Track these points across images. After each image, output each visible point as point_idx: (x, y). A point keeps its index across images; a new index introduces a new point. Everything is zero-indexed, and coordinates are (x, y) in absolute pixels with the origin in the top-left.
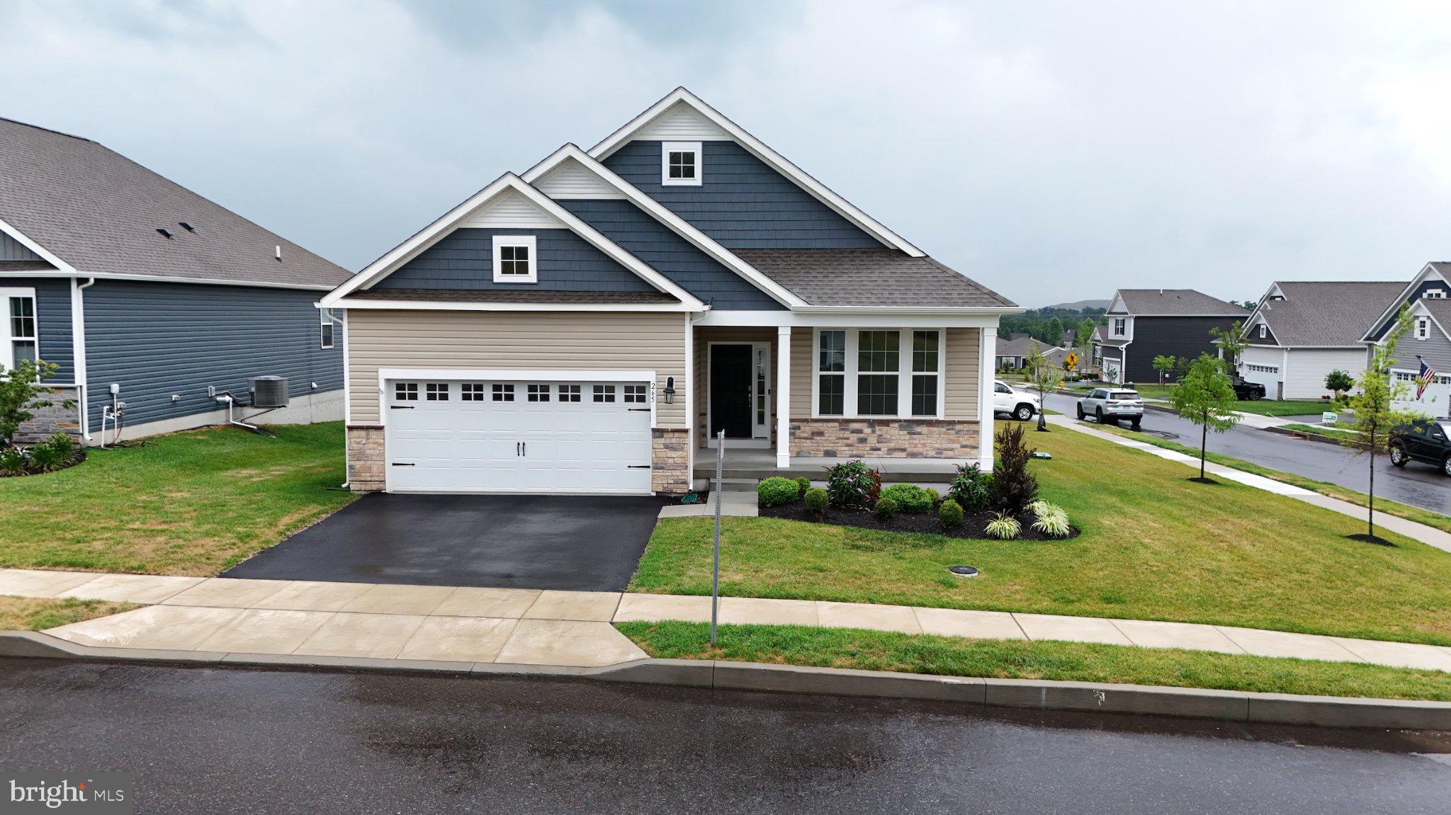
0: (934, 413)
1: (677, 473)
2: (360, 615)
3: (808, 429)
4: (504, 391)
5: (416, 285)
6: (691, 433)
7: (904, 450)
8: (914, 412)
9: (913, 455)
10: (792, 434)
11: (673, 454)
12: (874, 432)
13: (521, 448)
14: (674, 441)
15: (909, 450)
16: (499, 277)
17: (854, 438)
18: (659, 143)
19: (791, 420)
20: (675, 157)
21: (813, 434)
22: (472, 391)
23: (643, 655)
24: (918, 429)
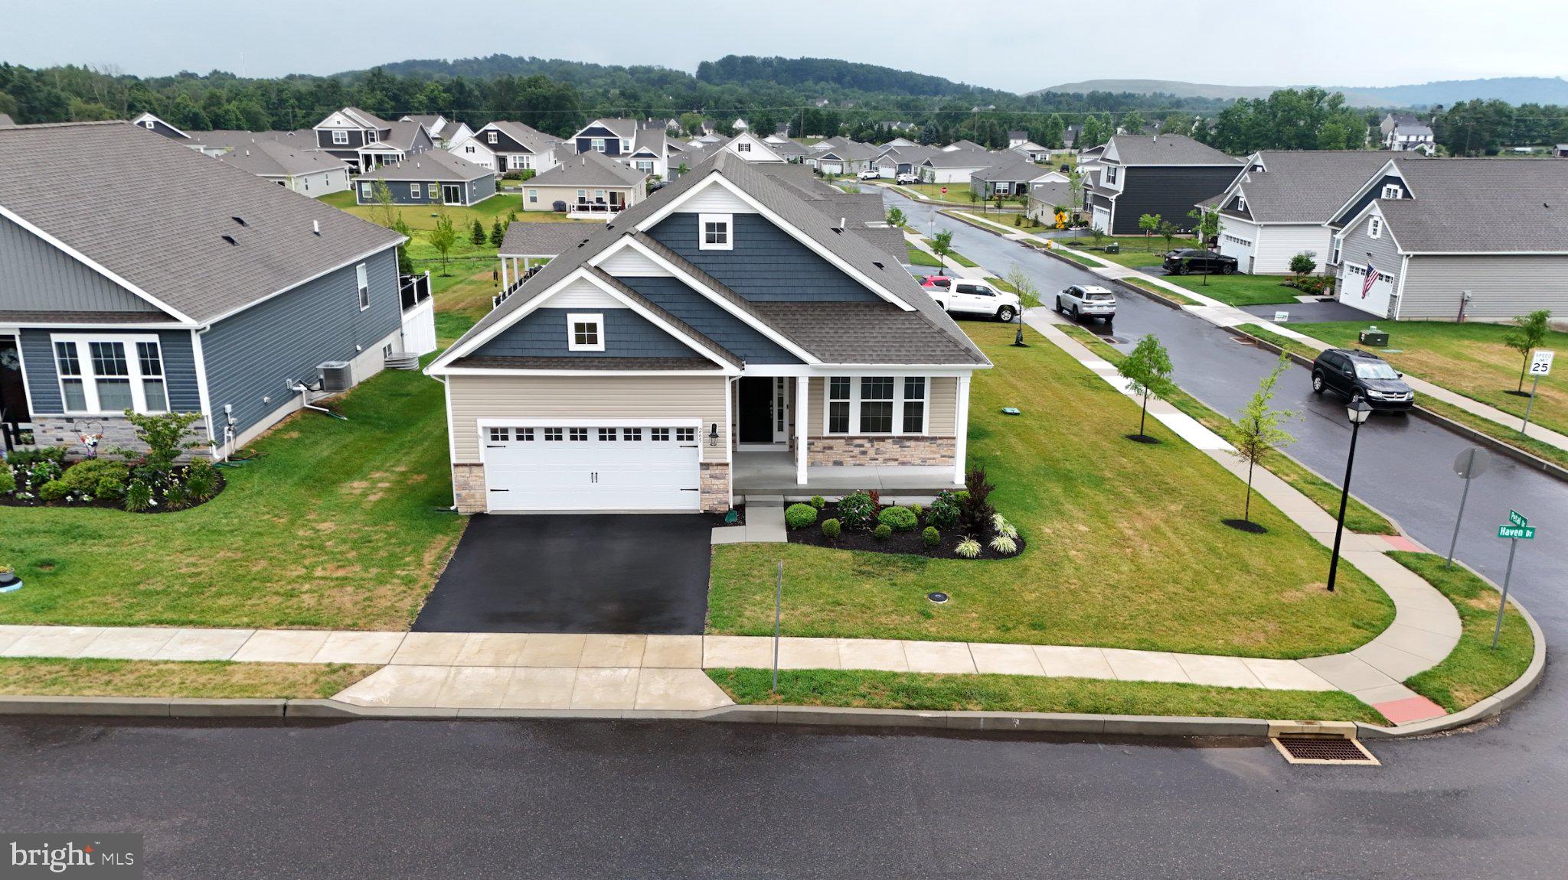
0: (920, 430)
1: (720, 496)
2: (532, 669)
3: (820, 444)
4: (579, 434)
5: (506, 353)
6: (731, 466)
7: (896, 460)
8: (905, 430)
9: (903, 464)
10: (809, 449)
11: (716, 482)
12: (872, 446)
13: (595, 477)
14: (717, 472)
15: (900, 459)
16: (573, 346)
17: (857, 451)
18: (697, 215)
19: (809, 438)
20: (710, 226)
21: (824, 448)
22: (553, 434)
23: (730, 701)
24: (908, 444)
